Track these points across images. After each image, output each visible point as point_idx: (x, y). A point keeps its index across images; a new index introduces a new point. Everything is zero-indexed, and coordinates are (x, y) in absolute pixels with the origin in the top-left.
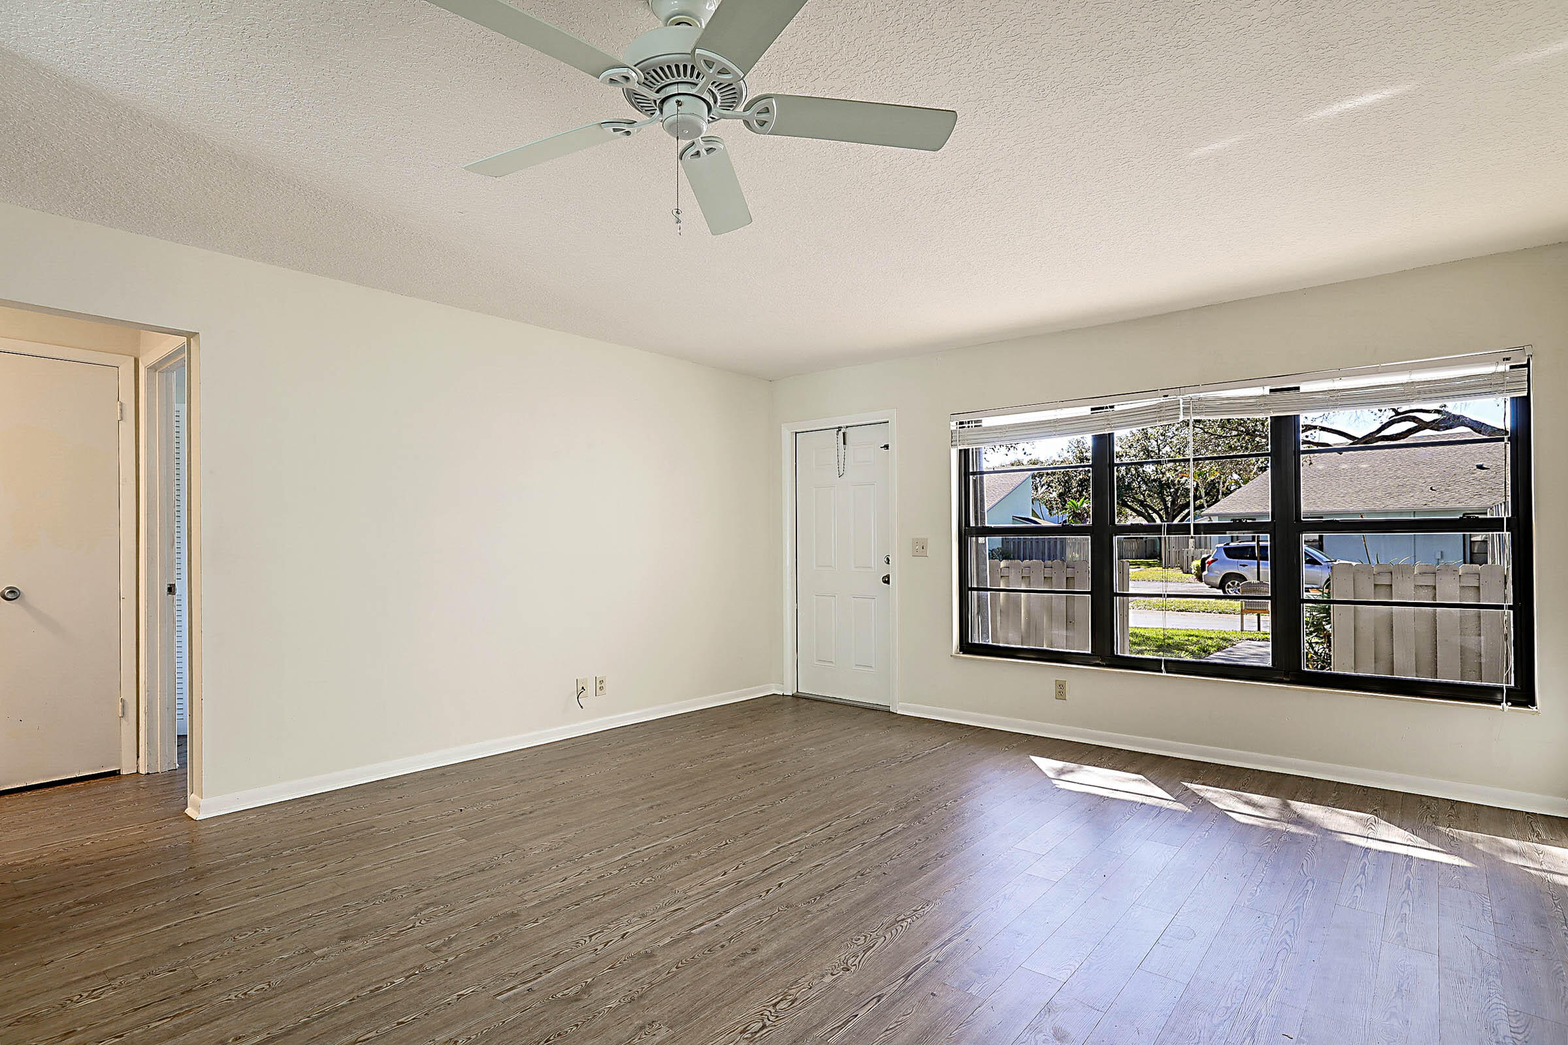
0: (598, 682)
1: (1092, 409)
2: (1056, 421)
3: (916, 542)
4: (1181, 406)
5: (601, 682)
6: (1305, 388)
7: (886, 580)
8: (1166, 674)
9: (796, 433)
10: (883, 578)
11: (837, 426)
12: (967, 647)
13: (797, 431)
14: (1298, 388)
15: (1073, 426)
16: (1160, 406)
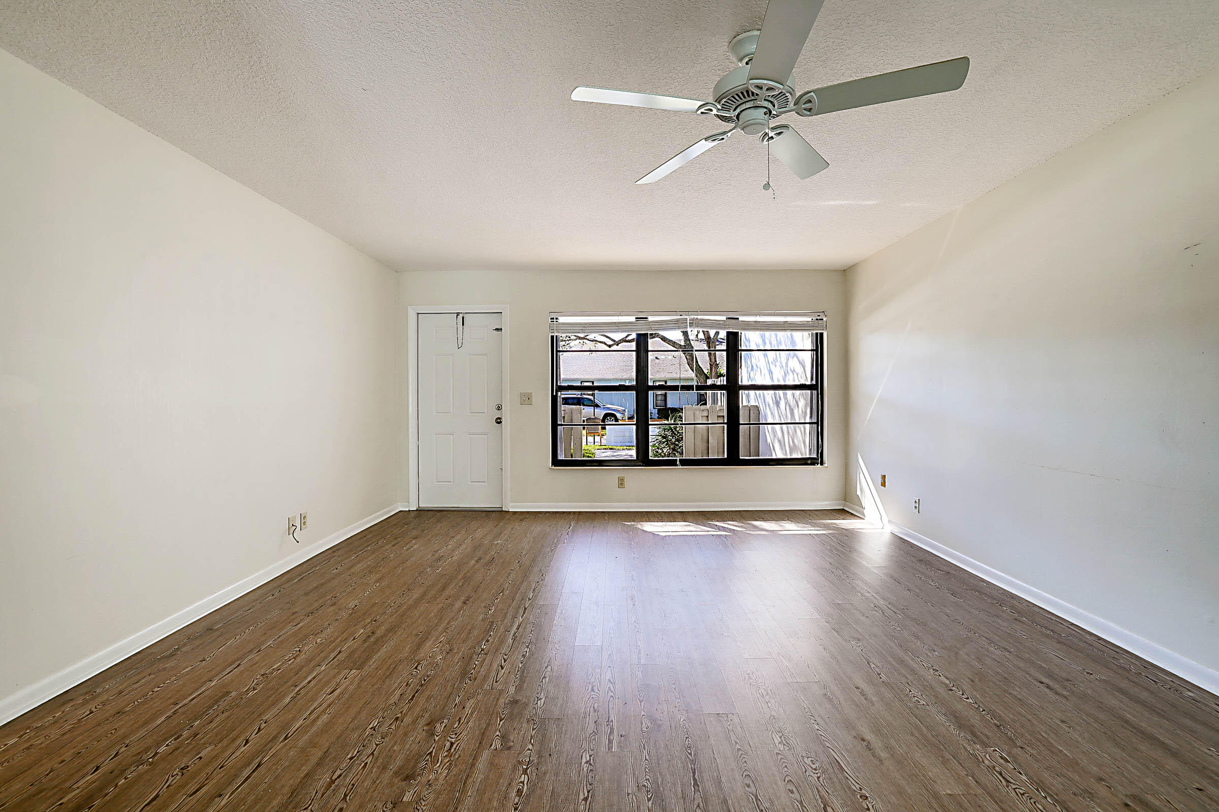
0: (302, 518)
1: (636, 318)
2: (620, 323)
3: (522, 395)
4: (688, 322)
5: (305, 517)
6: (741, 319)
7: (499, 421)
8: (680, 467)
9: (418, 314)
10: (496, 419)
11: (456, 312)
12: (556, 462)
13: (419, 312)
14: (738, 319)
15: (626, 327)
16: (678, 320)
